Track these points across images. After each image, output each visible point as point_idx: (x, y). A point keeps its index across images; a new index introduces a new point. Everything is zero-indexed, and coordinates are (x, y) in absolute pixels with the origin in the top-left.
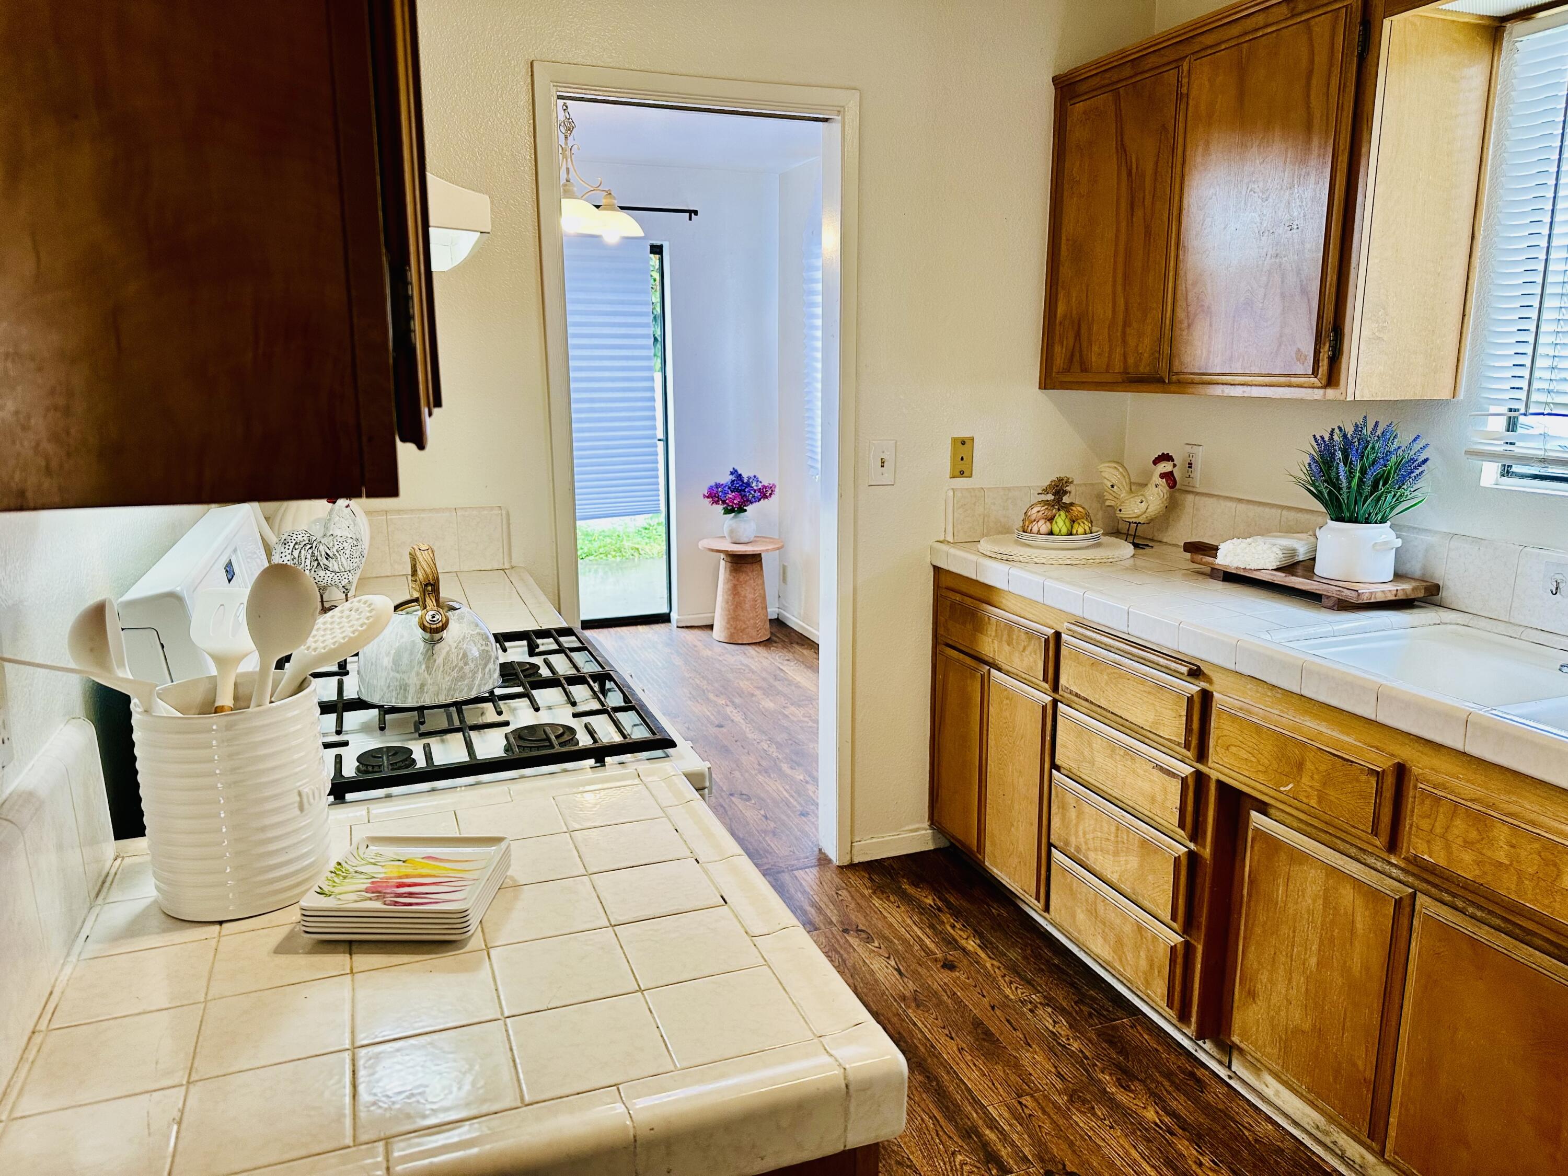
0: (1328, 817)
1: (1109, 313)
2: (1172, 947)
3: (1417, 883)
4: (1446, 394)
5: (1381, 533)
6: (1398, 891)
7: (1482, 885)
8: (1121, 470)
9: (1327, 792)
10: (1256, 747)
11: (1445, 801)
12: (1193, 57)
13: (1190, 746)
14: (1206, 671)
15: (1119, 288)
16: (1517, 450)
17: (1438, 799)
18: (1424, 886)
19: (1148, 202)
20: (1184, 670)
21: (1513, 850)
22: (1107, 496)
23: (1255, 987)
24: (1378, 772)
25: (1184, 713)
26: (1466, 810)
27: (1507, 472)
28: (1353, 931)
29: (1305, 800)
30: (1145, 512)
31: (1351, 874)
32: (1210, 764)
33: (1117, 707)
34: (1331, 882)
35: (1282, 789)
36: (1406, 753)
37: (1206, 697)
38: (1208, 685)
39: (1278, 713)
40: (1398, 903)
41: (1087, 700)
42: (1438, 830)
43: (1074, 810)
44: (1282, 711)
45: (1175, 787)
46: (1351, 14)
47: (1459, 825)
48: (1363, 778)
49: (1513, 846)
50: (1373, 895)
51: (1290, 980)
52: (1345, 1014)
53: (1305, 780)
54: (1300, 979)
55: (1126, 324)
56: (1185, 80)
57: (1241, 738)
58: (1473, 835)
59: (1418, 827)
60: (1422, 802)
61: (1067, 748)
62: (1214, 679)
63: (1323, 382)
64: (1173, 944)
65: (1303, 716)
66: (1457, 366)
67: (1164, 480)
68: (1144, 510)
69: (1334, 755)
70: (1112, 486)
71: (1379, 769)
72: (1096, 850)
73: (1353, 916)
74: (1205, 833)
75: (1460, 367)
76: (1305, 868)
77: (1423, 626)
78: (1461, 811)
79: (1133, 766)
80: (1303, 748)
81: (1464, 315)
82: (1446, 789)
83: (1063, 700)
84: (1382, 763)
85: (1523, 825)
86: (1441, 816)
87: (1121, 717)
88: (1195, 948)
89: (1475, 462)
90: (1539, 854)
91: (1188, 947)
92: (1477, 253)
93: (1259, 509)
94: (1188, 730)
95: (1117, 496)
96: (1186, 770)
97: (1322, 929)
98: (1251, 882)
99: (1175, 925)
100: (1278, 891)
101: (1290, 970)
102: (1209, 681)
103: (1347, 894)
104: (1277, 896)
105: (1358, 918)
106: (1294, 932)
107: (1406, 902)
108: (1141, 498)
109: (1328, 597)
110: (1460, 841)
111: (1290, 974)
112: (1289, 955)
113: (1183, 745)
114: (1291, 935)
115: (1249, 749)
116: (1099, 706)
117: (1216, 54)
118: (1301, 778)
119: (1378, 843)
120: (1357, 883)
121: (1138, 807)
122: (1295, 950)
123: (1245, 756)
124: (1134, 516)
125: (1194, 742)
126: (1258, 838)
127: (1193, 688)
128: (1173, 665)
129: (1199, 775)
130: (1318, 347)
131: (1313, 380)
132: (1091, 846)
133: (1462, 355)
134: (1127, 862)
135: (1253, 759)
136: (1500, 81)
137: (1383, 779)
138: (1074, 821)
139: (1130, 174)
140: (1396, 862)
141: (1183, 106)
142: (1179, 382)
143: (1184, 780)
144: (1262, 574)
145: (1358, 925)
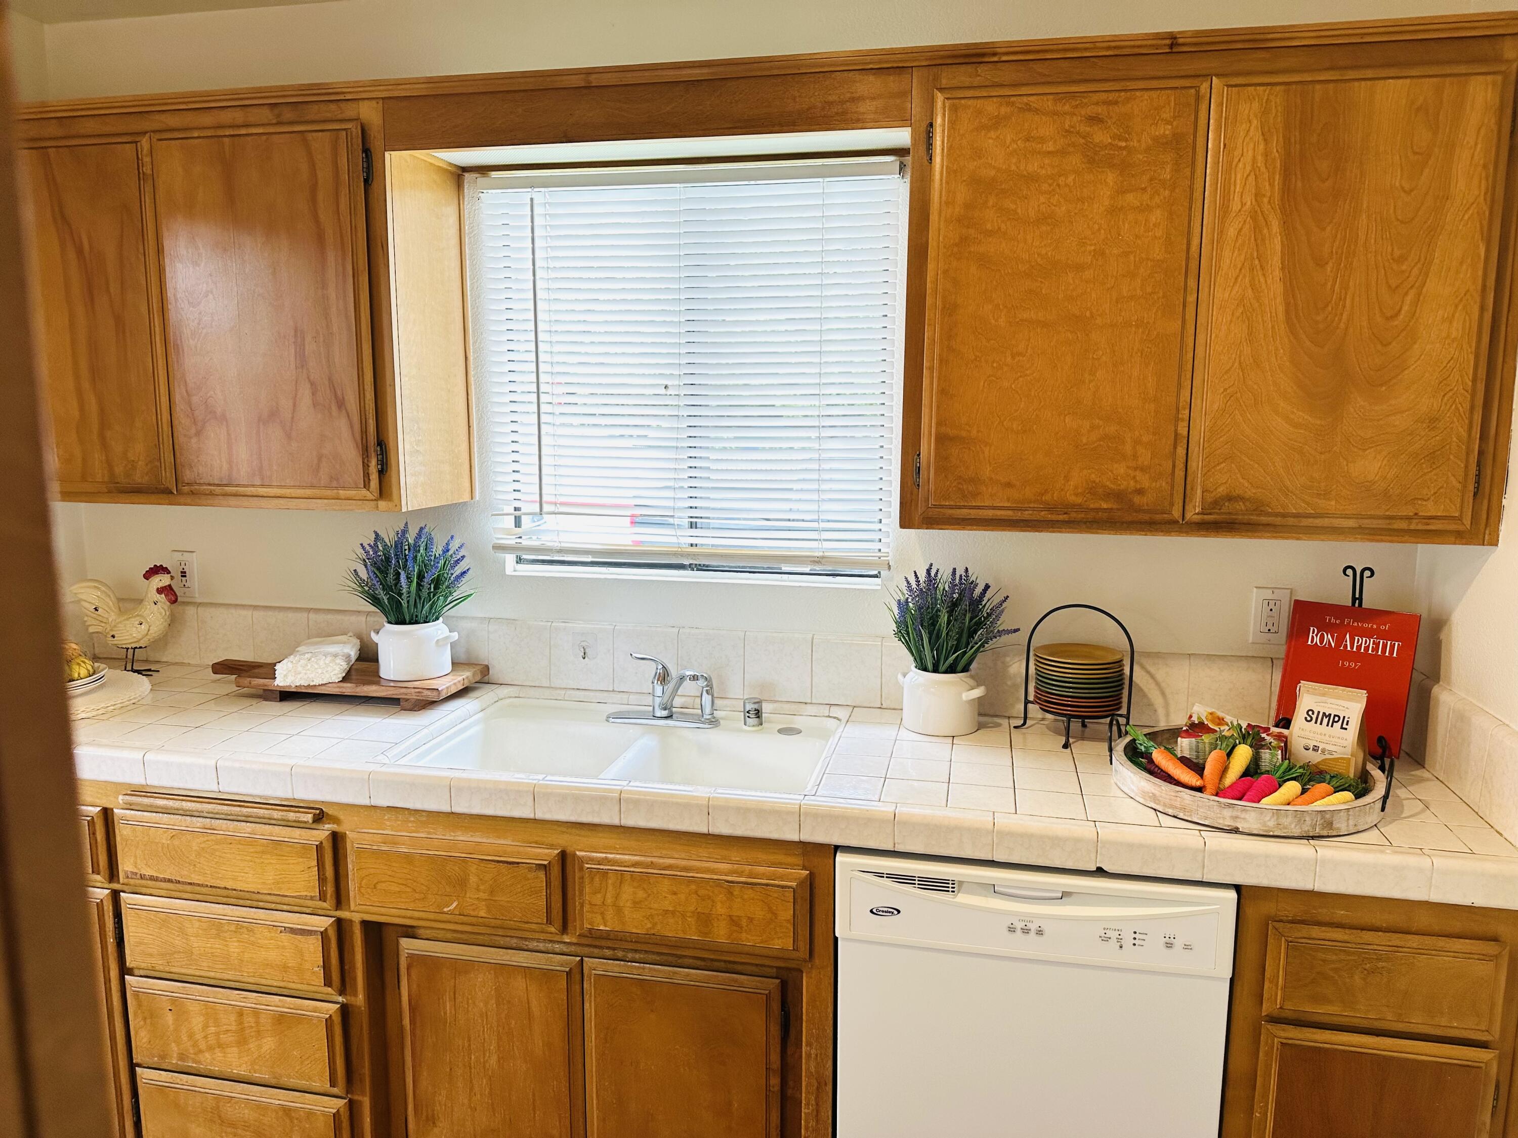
0: (499, 922)
1: (76, 413)
2: (334, 1114)
3: (579, 950)
4: (466, 498)
5: (436, 630)
6: (567, 964)
7: (654, 934)
8: (103, 588)
9: (497, 898)
10: (409, 877)
11: (610, 875)
12: (156, 136)
13: (325, 896)
14: (330, 813)
15: (86, 385)
16: (525, 542)
17: (605, 873)
18: (586, 950)
19: (114, 288)
20: (309, 818)
21: (674, 897)
22: (90, 621)
23: (433, 1111)
24: (545, 866)
25: (315, 863)
26: (632, 875)
27: (519, 560)
28: (530, 1016)
29: (472, 913)
30: (147, 634)
31: (519, 964)
32: (352, 907)
33: (218, 878)
34: (501, 979)
35: (445, 910)
36: (565, 840)
37: (337, 839)
38: (335, 826)
39: (426, 836)
40: (569, 974)
41: (170, 881)
42: (609, 901)
43: (170, 1014)
44: (429, 833)
45: (313, 946)
46: (352, 139)
47: (628, 891)
48: (531, 875)
49: (675, 894)
50: (546, 975)
51: (471, 1089)
52: (534, 1095)
53: (471, 895)
54: (482, 1082)
55: (104, 425)
56: (147, 159)
57: (389, 873)
58: (641, 894)
59: (590, 904)
60: (592, 879)
61: (145, 944)
62: (342, 817)
63: (376, 495)
64: (334, 1111)
65: (454, 832)
66: (471, 471)
67: (163, 596)
68: (146, 632)
69: (498, 862)
70: (96, 609)
71: (546, 863)
72: (210, 1048)
73: (528, 1003)
74: (355, 979)
75: (473, 471)
76: (472, 975)
77: (489, 706)
78: (627, 876)
79: (252, 939)
80: (463, 864)
81: (469, 427)
82: (609, 862)
83: (125, 888)
84: (548, 854)
85: (679, 873)
86: (610, 888)
87: (225, 888)
88: (360, 1103)
89: (500, 555)
90: (696, 893)
91: (352, 1106)
92: (472, 373)
93: (281, 615)
94: (322, 879)
95: (105, 620)
96: (323, 923)
97: (498, 1026)
98: (412, 1009)
99: (335, 1091)
100: (445, 1008)
101: (471, 1078)
102: (335, 820)
103: (519, 984)
104: (445, 1013)
105: (534, 1004)
106: (469, 1040)
107: (576, 972)
108: (139, 619)
109: (407, 700)
110: (629, 904)
111: (471, 1082)
112: (467, 1064)
113: (318, 898)
114: (466, 1045)
115: (400, 881)
116: (190, 884)
117: (189, 141)
118: (466, 894)
119: (553, 929)
120: (527, 971)
121: (263, 981)
122: (473, 1057)
123: (398, 889)
124: (135, 640)
125: (330, 889)
126: (415, 964)
127: (322, 834)
128: (292, 816)
129: (340, 923)
130: (366, 461)
131: (364, 492)
132: (203, 1045)
133: (472, 461)
134: (260, 1047)
135: (408, 890)
136: (467, 223)
137: (550, 870)
138: (172, 1028)
139: (80, 252)
140: (568, 941)
141: (148, 188)
142: (192, 493)
143: (324, 935)
144: (329, 689)
145: (534, 1010)
